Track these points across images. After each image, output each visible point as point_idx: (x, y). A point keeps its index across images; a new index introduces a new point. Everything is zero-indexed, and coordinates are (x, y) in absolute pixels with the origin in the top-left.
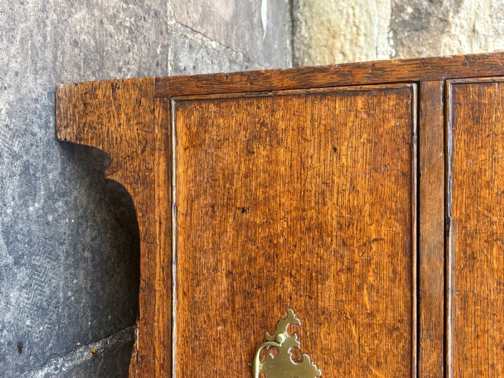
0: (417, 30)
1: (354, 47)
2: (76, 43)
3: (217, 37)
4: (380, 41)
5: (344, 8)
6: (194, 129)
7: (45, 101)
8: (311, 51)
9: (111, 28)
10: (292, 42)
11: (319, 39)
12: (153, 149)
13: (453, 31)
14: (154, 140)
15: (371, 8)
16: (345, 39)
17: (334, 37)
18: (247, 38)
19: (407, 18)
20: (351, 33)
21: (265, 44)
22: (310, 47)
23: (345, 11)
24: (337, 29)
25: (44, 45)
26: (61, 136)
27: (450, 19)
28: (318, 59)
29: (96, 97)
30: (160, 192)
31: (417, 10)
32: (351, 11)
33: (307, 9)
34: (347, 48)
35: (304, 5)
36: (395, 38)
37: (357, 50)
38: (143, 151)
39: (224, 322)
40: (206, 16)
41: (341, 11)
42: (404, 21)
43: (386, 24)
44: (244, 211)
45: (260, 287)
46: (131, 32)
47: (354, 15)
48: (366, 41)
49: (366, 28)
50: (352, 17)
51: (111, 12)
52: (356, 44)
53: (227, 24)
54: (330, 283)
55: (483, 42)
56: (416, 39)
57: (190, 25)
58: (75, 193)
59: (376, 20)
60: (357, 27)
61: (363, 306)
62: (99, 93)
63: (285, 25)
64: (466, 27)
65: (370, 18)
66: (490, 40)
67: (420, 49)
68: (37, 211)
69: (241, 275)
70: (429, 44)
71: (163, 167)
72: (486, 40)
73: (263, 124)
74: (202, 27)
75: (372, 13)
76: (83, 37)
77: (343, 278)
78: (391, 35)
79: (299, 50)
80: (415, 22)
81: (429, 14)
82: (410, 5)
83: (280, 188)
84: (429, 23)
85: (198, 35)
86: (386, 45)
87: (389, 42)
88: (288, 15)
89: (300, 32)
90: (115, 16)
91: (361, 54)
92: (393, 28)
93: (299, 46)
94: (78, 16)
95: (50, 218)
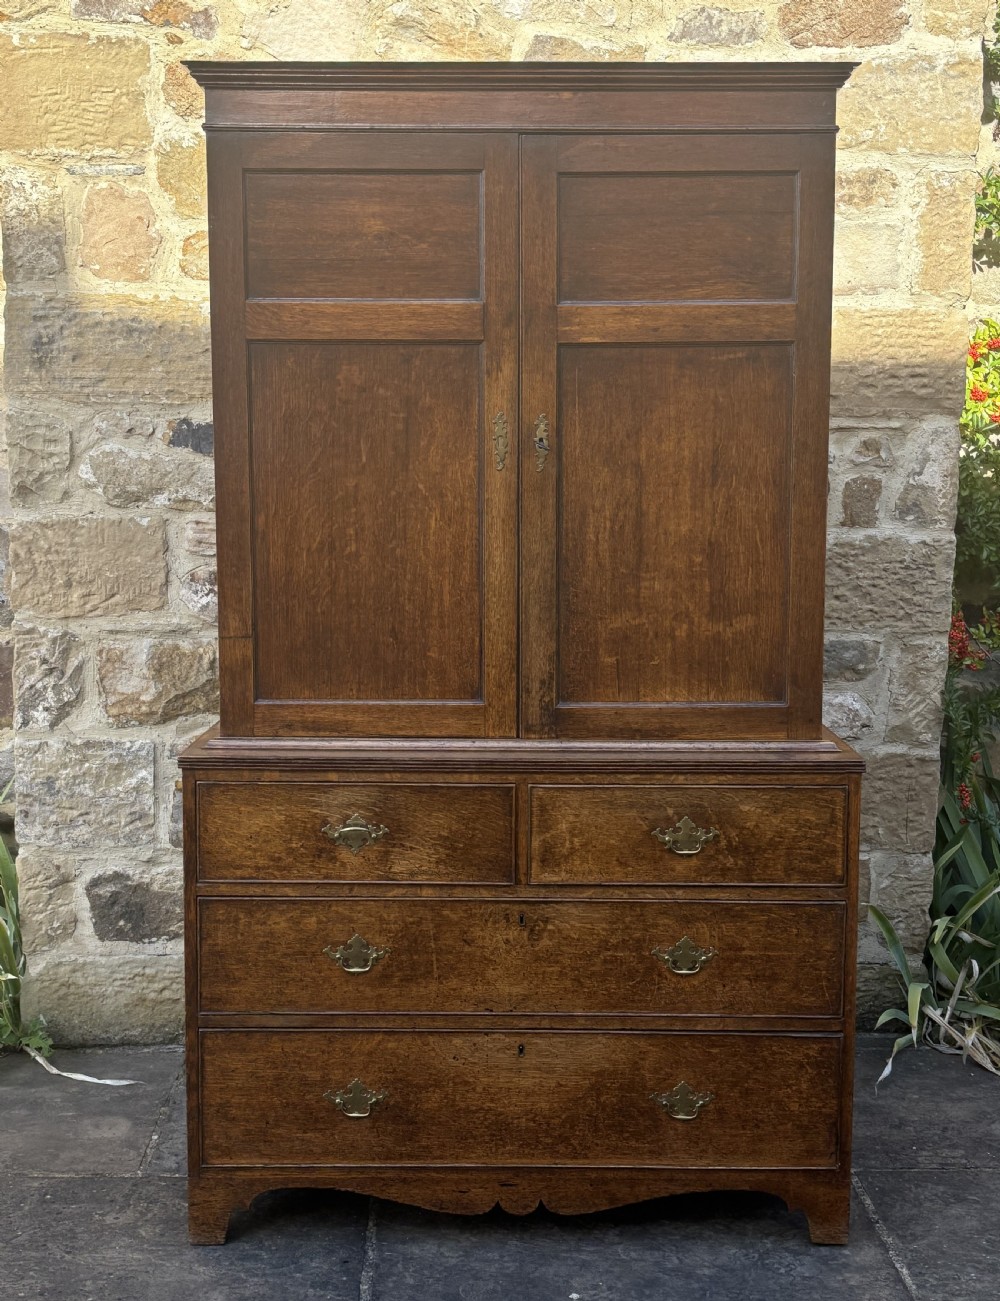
0: (143, 914)
1: (157, 979)
2: (162, 1235)
3: (148, 1134)
4: (152, 952)
5: (113, 990)
6: (220, 1153)
7: (200, 1250)
8: (158, 1024)
9: (150, 1215)
10: (146, 1045)
11: (145, 1016)
12: (231, 1179)
13: (148, 880)
14: (226, 1178)
15: (116, 962)
16: (147, 988)
17: (144, 1000)
18: (146, 1103)
19: (130, 925)
20: (140, 982)
21: (150, 1082)
22: (153, 1025)
23: (116, 989)
24: (136, 997)
25: (165, 1251)
26: (222, 1241)
27: (135, 883)
28: (166, 1016)
29: (198, 1217)
30: (257, 1175)
31: (122, 917)
32: (118, 983)
33: (111, 1029)
34: (157, 986)
35: (107, 1032)
36: (149, 936)
37: (160, 975)
38: (232, 1185)
39: (333, 1135)
40: (130, 1144)
41: (117, 993)
42: (133, 928)
43: (134, 946)
44: (267, 1123)
45: (311, 1113)
46: (151, 1203)
47: (122, 979)
48: (151, 967)
49: (137, 967)
50: (124, 982)
51: (138, 1215)
52: (154, 977)
53: (135, 1124)
54: (307, 1073)
55: (160, 852)
56: (152, 915)
57: (140, 1159)
58: (262, 1236)
59: (130, 957)
60: (136, 975)
61: (318, 1056)
62: (196, 1214)
63: (128, 1055)
64: (144, 868)
65: (127, 962)
66: (159, 846)
67: (164, 912)
68: (267, 1254)
69: (305, 1125)
70: (159, 903)
71: (242, 1173)
72: (159, 850)
73: (218, 1112)
74: (139, 1148)
75: (121, 961)
76: (157, 1230)
77: (303, 1066)
78: (146, 940)
79: (155, 1038)
80: (134, 917)
81: (128, 904)
82: (117, 922)
83: (254, 1102)
84: (136, 903)
85: (148, 1152)
86: (156, 945)
87: (154, 942)
88: (116, 1050)
89: (135, 1036)
90: (141, 1213)
91: (164, 972)
92: (138, 938)
93: (151, 1038)
94: (144, 1234)
95: (274, 1248)
